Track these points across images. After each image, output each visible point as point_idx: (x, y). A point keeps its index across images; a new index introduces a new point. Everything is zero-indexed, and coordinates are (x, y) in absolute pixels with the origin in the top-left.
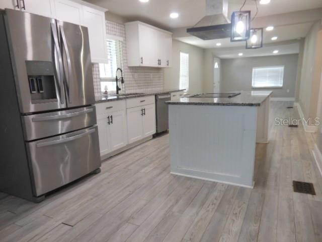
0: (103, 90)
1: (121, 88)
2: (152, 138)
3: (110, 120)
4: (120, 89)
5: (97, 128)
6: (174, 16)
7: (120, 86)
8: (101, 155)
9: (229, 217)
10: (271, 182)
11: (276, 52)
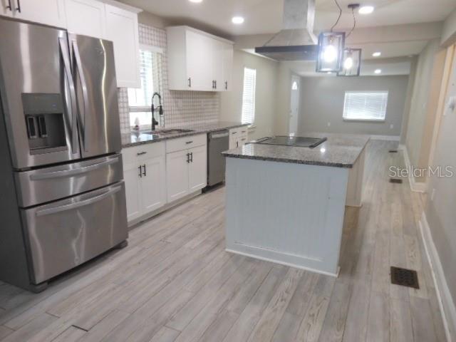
0: (133, 124)
1: (159, 122)
2: (200, 193)
3: (142, 171)
4: (157, 123)
5: (123, 184)
6: (238, 21)
7: (158, 120)
8: (129, 220)
9: (304, 320)
10: (363, 269)
11: (378, 72)
